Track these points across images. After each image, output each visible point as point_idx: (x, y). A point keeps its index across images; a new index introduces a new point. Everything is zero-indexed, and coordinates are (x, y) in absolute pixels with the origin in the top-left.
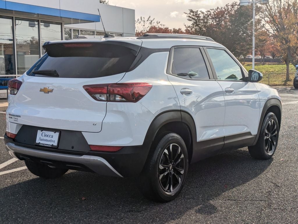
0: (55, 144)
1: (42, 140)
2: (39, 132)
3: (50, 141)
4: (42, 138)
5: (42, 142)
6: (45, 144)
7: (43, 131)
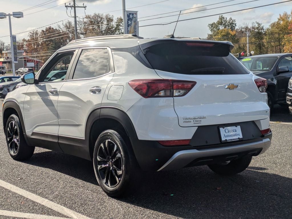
0: (241, 136)
1: (228, 136)
2: (222, 130)
3: (235, 135)
4: (226, 134)
5: (228, 138)
6: (233, 139)
7: (225, 128)
